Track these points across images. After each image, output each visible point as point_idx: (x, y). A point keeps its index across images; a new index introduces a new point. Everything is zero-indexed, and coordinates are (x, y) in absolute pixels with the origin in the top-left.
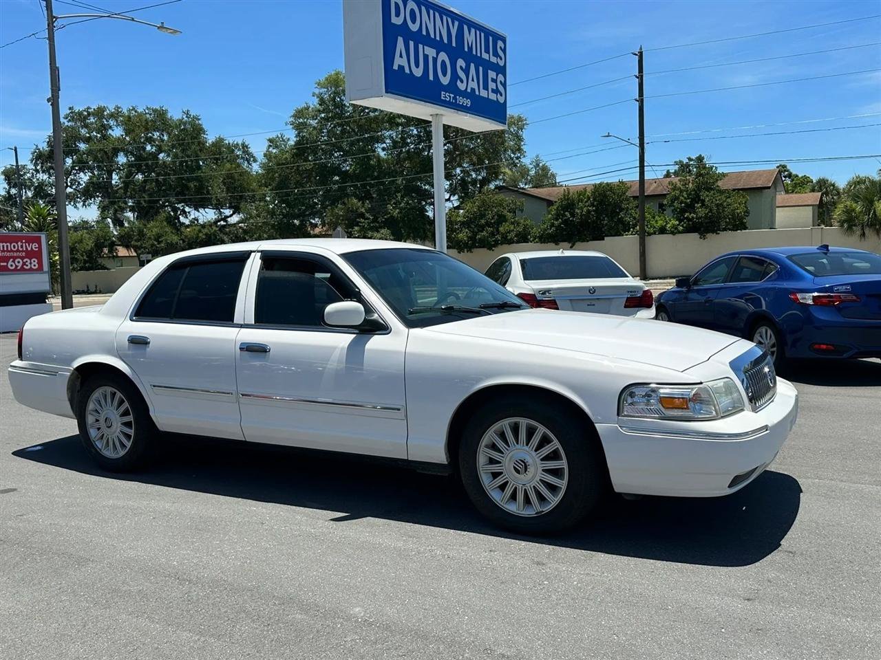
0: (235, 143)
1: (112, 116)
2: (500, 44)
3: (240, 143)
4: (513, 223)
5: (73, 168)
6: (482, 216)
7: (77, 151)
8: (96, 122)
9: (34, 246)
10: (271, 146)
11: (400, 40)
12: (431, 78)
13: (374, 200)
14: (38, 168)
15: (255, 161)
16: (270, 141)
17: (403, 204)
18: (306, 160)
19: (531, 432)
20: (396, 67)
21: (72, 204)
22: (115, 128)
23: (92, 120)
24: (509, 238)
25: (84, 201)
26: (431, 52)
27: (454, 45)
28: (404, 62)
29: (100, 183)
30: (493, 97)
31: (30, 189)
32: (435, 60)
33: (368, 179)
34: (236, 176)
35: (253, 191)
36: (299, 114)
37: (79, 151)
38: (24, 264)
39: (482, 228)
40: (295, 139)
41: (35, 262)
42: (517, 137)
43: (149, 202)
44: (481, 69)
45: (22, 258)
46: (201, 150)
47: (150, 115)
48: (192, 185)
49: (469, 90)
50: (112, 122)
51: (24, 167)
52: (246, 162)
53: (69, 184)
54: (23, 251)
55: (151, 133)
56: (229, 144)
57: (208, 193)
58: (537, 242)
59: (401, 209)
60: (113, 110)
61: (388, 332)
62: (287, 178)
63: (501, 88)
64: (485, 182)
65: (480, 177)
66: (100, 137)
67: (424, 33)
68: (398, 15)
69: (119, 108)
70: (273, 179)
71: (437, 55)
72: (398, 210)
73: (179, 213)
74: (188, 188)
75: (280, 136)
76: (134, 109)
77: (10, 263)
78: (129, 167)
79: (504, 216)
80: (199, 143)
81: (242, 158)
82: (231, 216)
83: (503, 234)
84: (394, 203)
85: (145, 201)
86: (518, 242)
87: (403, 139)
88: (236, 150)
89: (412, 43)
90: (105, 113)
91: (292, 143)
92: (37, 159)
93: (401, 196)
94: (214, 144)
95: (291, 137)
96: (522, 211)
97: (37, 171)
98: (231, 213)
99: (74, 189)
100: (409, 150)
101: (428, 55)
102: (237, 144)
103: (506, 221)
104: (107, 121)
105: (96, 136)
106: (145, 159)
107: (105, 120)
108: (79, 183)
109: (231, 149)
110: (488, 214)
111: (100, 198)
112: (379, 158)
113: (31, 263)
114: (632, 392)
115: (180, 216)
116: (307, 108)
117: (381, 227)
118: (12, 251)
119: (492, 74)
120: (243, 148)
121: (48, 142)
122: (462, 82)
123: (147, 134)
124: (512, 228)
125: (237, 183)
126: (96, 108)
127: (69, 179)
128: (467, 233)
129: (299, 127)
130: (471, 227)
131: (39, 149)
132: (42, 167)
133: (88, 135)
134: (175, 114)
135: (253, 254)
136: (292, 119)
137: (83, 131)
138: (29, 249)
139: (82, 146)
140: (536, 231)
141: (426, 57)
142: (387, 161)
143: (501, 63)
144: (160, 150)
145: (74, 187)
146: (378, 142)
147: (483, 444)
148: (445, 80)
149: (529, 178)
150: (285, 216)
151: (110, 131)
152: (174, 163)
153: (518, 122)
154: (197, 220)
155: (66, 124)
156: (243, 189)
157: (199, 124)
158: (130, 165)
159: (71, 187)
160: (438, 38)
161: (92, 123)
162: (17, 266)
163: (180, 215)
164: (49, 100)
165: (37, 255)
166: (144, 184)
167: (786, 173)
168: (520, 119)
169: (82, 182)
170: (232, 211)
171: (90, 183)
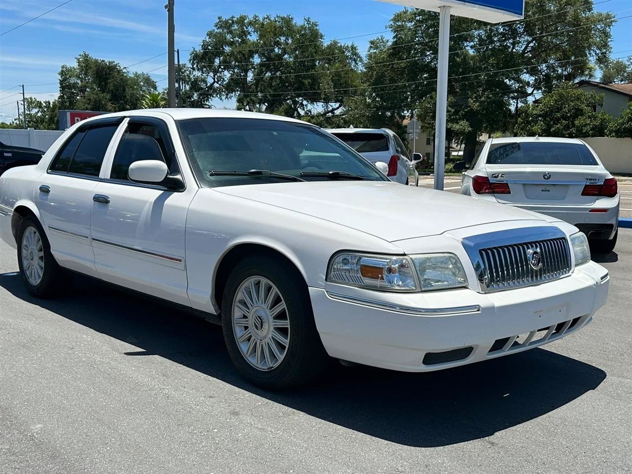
0: (346, 45)
1: (250, 23)
3: (350, 46)
4: (589, 117)
5: (219, 67)
6: (559, 110)
7: (222, 53)
8: (238, 29)
10: (372, 47)
13: (458, 94)
14: (195, 66)
15: (361, 60)
16: (372, 43)
17: (483, 99)
18: (401, 58)
21: (218, 96)
22: (252, 34)
23: (236, 27)
24: (584, 131)
25: (227, 95)
29: (238, 79)
31: (188, 84)
33: (452, 75)
34: (342, 74)
35: (355, 86)
36: (398, 17)
37: (225, 53)
39: (557, 121)
40: (392, 40)
42: (604, 33)
43: (273, 96)
46: (316, 52)
47: (279, 22)
48: (306, 82)
50: (250, 29)
51: (184, 66)
52: (354, 62)
53: (216, 80)
55: (279, 38)
56: (341, 46)
57: (319, 89)
58: (613, 136)
59: (481, 102)
60: (252, 19)
62: (383, 75)
64: (570, 77)
65: (565, 73)
66: (241, 42)
69: (257, 17)
70: (371, 77)
72: (478, 104)
73: (298, 106)
74: (303, 84)
75: (380, 38)
76: (268, 17)
78: (260, 66)
79: (582, 110)
80: (315, 45)
81: (351, 58)
82: (338, 108)
83: (577, 127)
84: (475, 98)
85: (270, 95)
86: (593, 136)
87: (489, 37)
88: (346, 52)
90: (246, 21)
91: (390, 44)
92: (194, 59)
93: (483, 91)
94: (329, 47)
95: (389, 38)
96: (601, 105)
97: (194, 69)
98: (338, 106)
99: (220, 85)
100: (494, 47)
102: (348, 47)
103: (582, 115)
104: (247, 28)
105: (238, 41)
106: (273, 60)
107: (245, 27)
108: (223, 79)
109: (342, 50)
110: (565, 107)
111: (239, 92)
112: (466, 55)
115: (299, 109)
116: (405, 13)
117: (460, 119)
120: (352, 49)
121: (203, 45)
123: (276, 39)
124: (588, 122)
125: (342, 81)
126: (238, 17)
127: (216, 76)
128: (541, 125)
129: (398, 30)
130: (546, 120)
131: (196, 51)
132: (197, 66)
133: (231, 40)
134: (299, 21)
136: (392, 23)
137: (229, 37)
139: (227, 49)
140: (612, 125)
142: (473, 58)
144: (285, 52)
145: (220, 83)
146: (466, 41)
147: (237, 300)
149: (625, 74)
150: (378, 109)
151: (249, 37)
152: (294, 63)
153: (606, 20)
154: (310, 112)
155: (216, 30)
156: (347, 85)
157: (317, 30)
158: (261, 65)
159: (217, 83)
161: (235, 30)
163: (299, 107)
164: (166, 7)
166: (270, 81)
168: (608, 16)
169: (225, 79)
170: (338, 105)
171: (231, 79)
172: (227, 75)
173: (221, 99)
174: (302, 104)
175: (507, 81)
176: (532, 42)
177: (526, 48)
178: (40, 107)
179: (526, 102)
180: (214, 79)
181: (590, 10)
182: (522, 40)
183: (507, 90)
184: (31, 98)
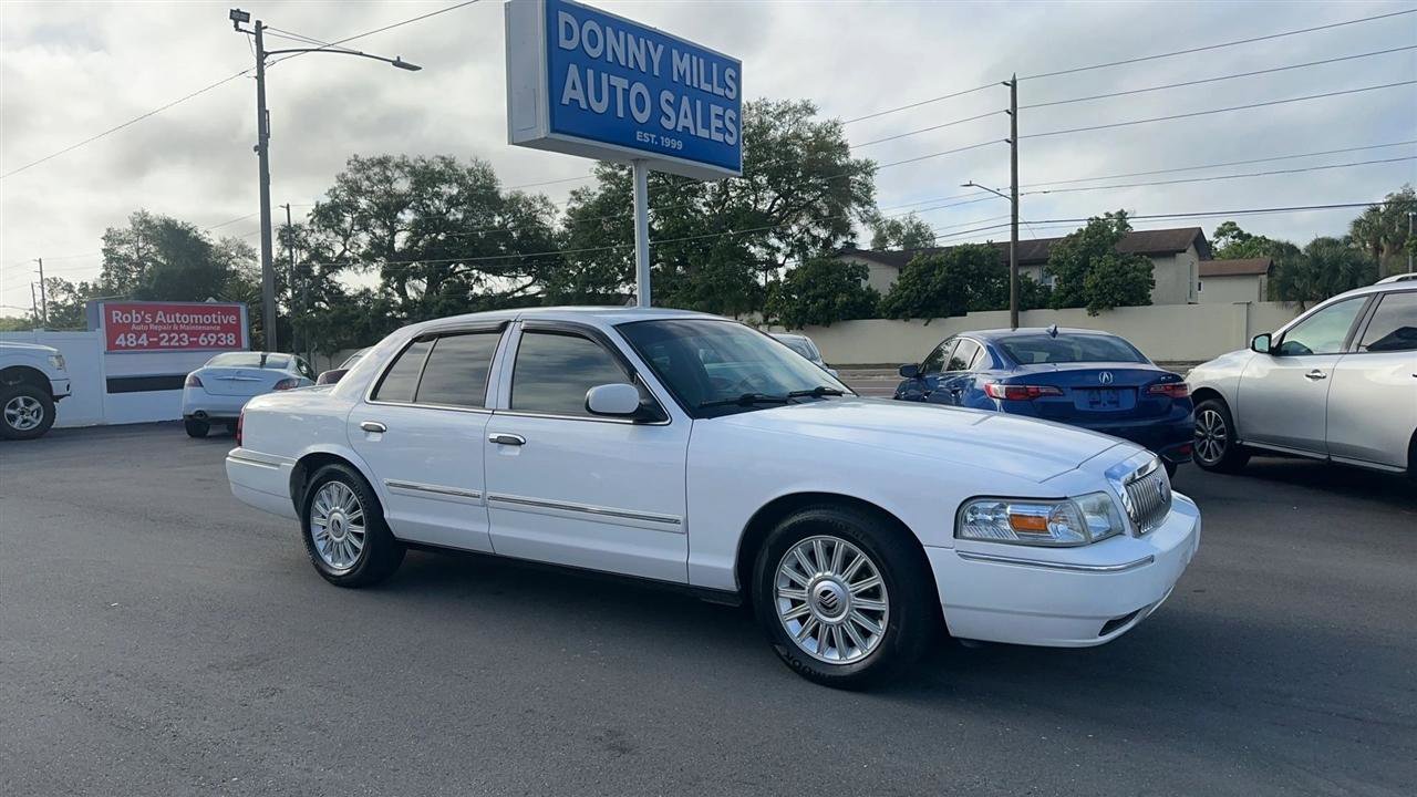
0: (534, 195)
1: (397, 166)
2: (730, 71)
3: (539, 194)
5: (352, 227)
7: (357, 208)
8: (380, 173)
9: (232, 319)
10: (573, 199)
11: (573, 69)
12: (621, 114)
14: (315, 226)
19: (848, 558)
20: (565, 101)
22: (400, 180)
23: (376, 170)
25: (365, 267)
26: (620, 83)
27: (656, 73)
28: (579, 95)
29: (381, 245)
30: (718, 137)
31: (305, 251)
32: (626, 92)
37: (360, 207)
38: (218, 339)
40: (600, 192)
41: (231, 338)
42: (866, 185)
44: (699, 103)
45: (217, 333)
47: (438, 164)
49: (679, 129)
50: (397, 174)
53: (348, 247)
54: (218, 324)
56: (527, 197)
60: (399, 160)
61: (667, 422)
63: (731, 127)
66: (384, 190)
67: (610, 59)
68: (569, 37)
69: (405, 157)
71: (630, 87)
73: (473, 280)
75: (584, 187)
76: (420, 158)
77: (202, 338)
78: (414, 226)
79: (844, 284)
80: (492, 195)
81: (542, 212)
82: (531, 285)
88: (535, 203)
89: (590, 73)
90: (390, 163)
91: (596, 197)
94: (509, 198)
95: (596, 188)
97: (313, 230)
98: (531, 282)
99: (354, 253)
101: (615, 87)
102: (536, 196)
104: (392, 172)
105: (379, 190)
107: (389, 171)
108: (359, 245)
109: (529, 202)
111: (383, 263)
113: (227, 338)
114: (975, 508)
115: (474, 285)
118: (204, 324)
119: (715, 110)
120: (542, 199)
122: (669, 118)
123: (433, 189)
126: (380, 156)
127: (348, 241)
129: (606, 177)
132: (319, 226)
133: (369, 188)
134: (463, 162)
135: (512, 324)
137: (365, 184)
138: (225, 322)
139: (363, 202)
141: (612, 88)
143: (732, 96)
144: (451, 207)
145: (353, 250)
148: (642, 118)
151: (395, 184)
153: (866, 168)
158: (416, 223)
159: (350, 251)
160: (631, 65)
162: (209, 342)
163: (474, 283)
164: (256, 149)
165: (236, 329)
166: (431, 247)
167: (1235, 233)
168: (868, 164)
169: (362, 245)
170: (530, 279)
171: (372, 243)
172: (364, 238)
173: (357, 273)
174: (478, 279)
175: (752, 249)
176: (778, 198)
177: (772, 207)
178: (71, 291)
179: (776, 275)
180: (344, 245)
181: (847, 155)
182: (766, 195)
183: (752, 261)
184: (55, 279)
